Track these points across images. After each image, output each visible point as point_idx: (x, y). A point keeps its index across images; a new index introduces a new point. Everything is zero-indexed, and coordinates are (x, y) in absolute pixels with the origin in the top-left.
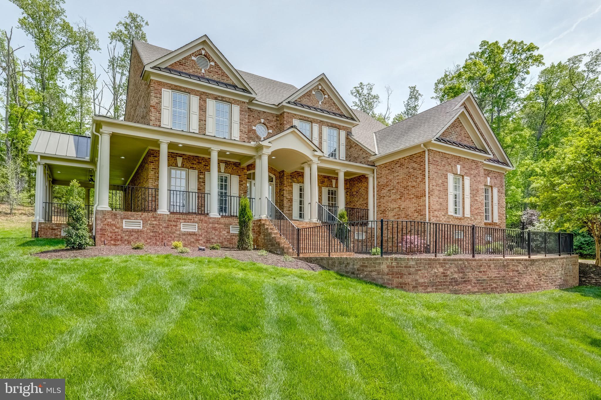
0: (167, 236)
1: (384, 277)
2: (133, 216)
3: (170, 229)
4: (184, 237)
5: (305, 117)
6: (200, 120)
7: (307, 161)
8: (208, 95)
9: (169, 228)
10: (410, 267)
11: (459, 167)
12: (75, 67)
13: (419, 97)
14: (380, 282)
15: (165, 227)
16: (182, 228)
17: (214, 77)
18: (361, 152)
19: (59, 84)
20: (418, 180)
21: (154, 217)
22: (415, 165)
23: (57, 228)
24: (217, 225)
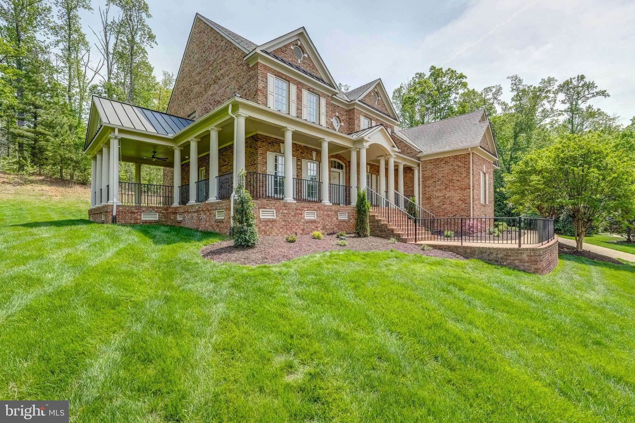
1: (525, 264)
2: (268, 205)
3: (297, 218)
4: (307, 225)
5: (367, 114)
6: (298, 109)
7: (385, 155)
8: (303, 86)
9: (296, 216)
11: (484, 166)
14: (522, 268)
15: (293, 216)
16: (305, 216)
18: (406, 148)
20: (463, 176)
22: (460, 164)
23: (136, 211)
24: (329, 212)
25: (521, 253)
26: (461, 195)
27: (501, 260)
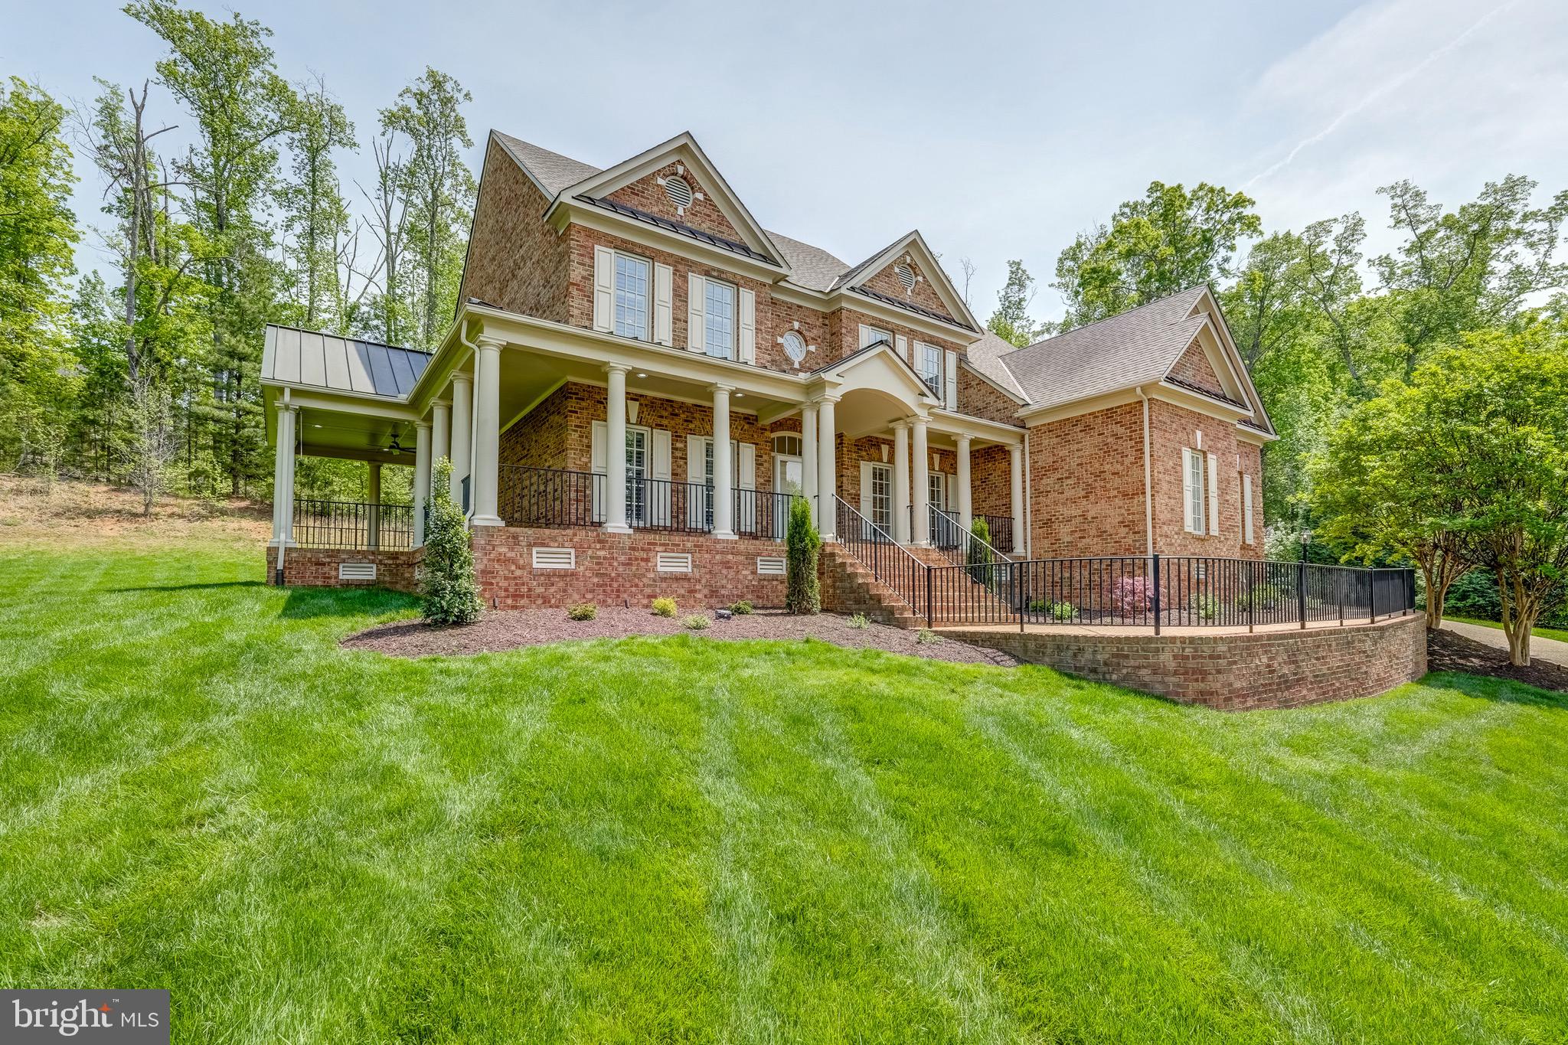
0: (628, 585)
1: (1166, 679)
2: (554, 539)
3: (634, 568)
4: (664, 585)
5: (881, 320)
6: (676, 320)
7: (906, 417)
8: (691, 265)
9: (632, 564)
10: (1219, 657)
11: (1198, 434)
12: (295, 181)
13: (1028, 282)
15: (623, 564)
16: (659, 564)
17: (704, 225)
18: (993, 398)
19: (257, 215)
20: (1127, 461)
21: (600, 542)
22: (1120, 431)
23: (328, 560)
24: (730, 557)
25: (1157, 650)
26: (1123, 511)
27: (1105, 669)
